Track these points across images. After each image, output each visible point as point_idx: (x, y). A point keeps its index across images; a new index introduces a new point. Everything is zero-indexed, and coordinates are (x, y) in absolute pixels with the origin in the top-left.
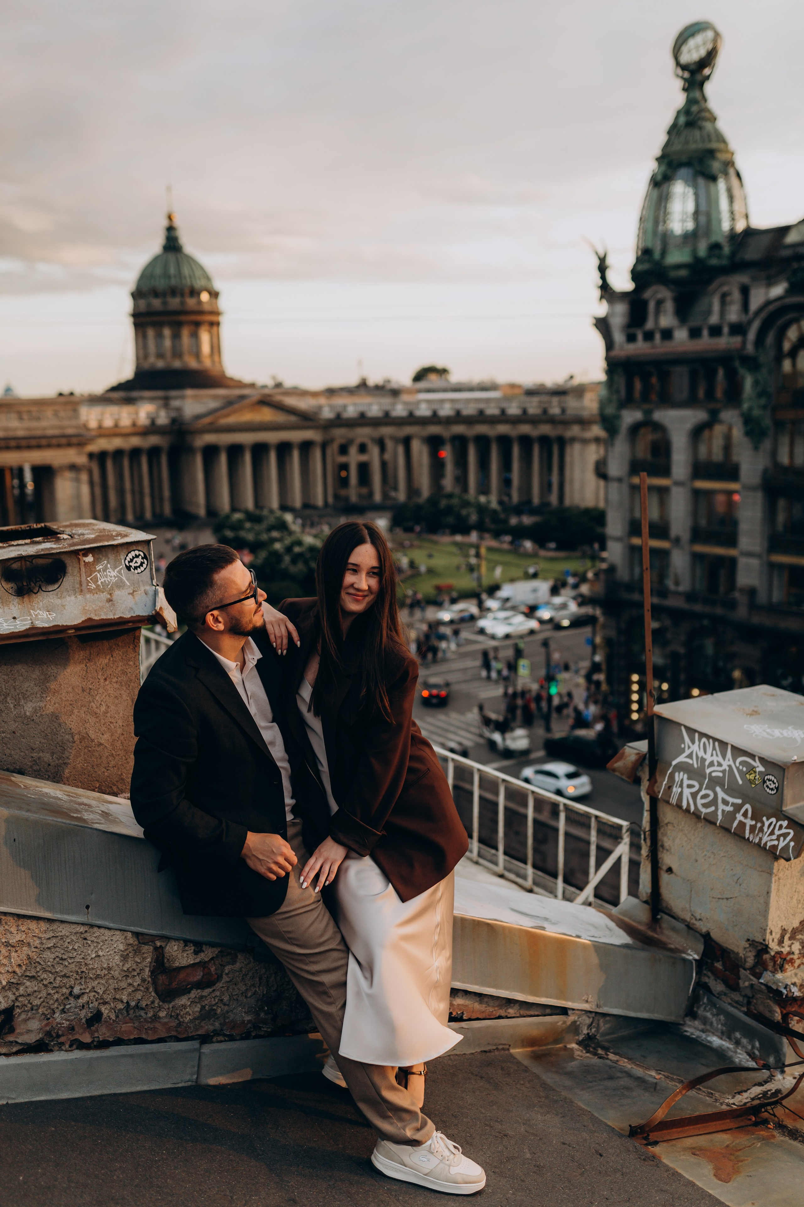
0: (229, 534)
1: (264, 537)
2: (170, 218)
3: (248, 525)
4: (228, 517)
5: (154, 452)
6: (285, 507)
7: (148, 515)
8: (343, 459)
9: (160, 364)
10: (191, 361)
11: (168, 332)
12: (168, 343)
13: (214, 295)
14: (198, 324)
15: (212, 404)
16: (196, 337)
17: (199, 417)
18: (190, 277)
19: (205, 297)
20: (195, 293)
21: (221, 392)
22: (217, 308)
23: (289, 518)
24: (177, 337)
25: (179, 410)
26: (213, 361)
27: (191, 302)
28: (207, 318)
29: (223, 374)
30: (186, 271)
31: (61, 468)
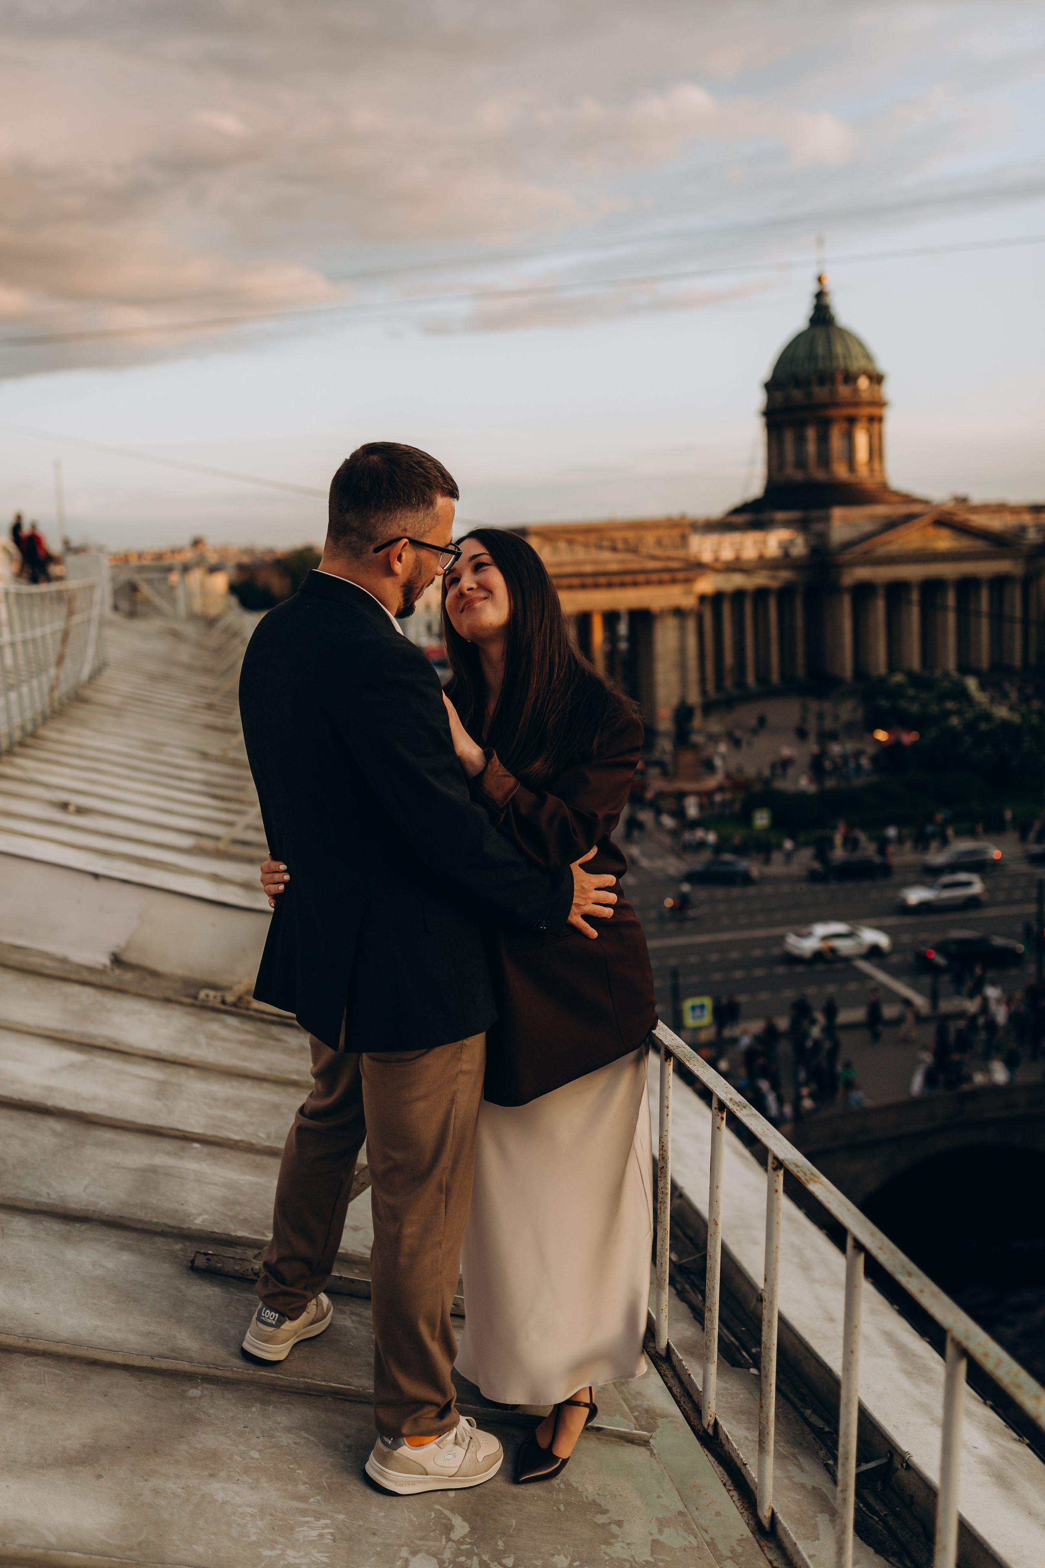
0: (883, 703)
1: (934, 709)
2: (820, 279)
3: (911, 692)
4: (882, 680)
5: (785, 593)
6: (965, 669)
7: (775, 677)
9: (799, 476)
10: (841, 471)
11: (811, 434)
12: (811, 448)
13: (877, 379)
14: (852, 421)
15: (868, 527)
16: (849, 438)
17: (848, 545)
18: (845, 357)
19: (863, 383)
20: (850, 378)
21: (880, 510)
22: (880, 398)
23: (972, 683)
24: (823, 439)
25: (823, 536)
26: (872, 470)
27: (844, 391)
28: (866, 411)
29: (884, 487)
30: (839, 349)
31: (663, 613)
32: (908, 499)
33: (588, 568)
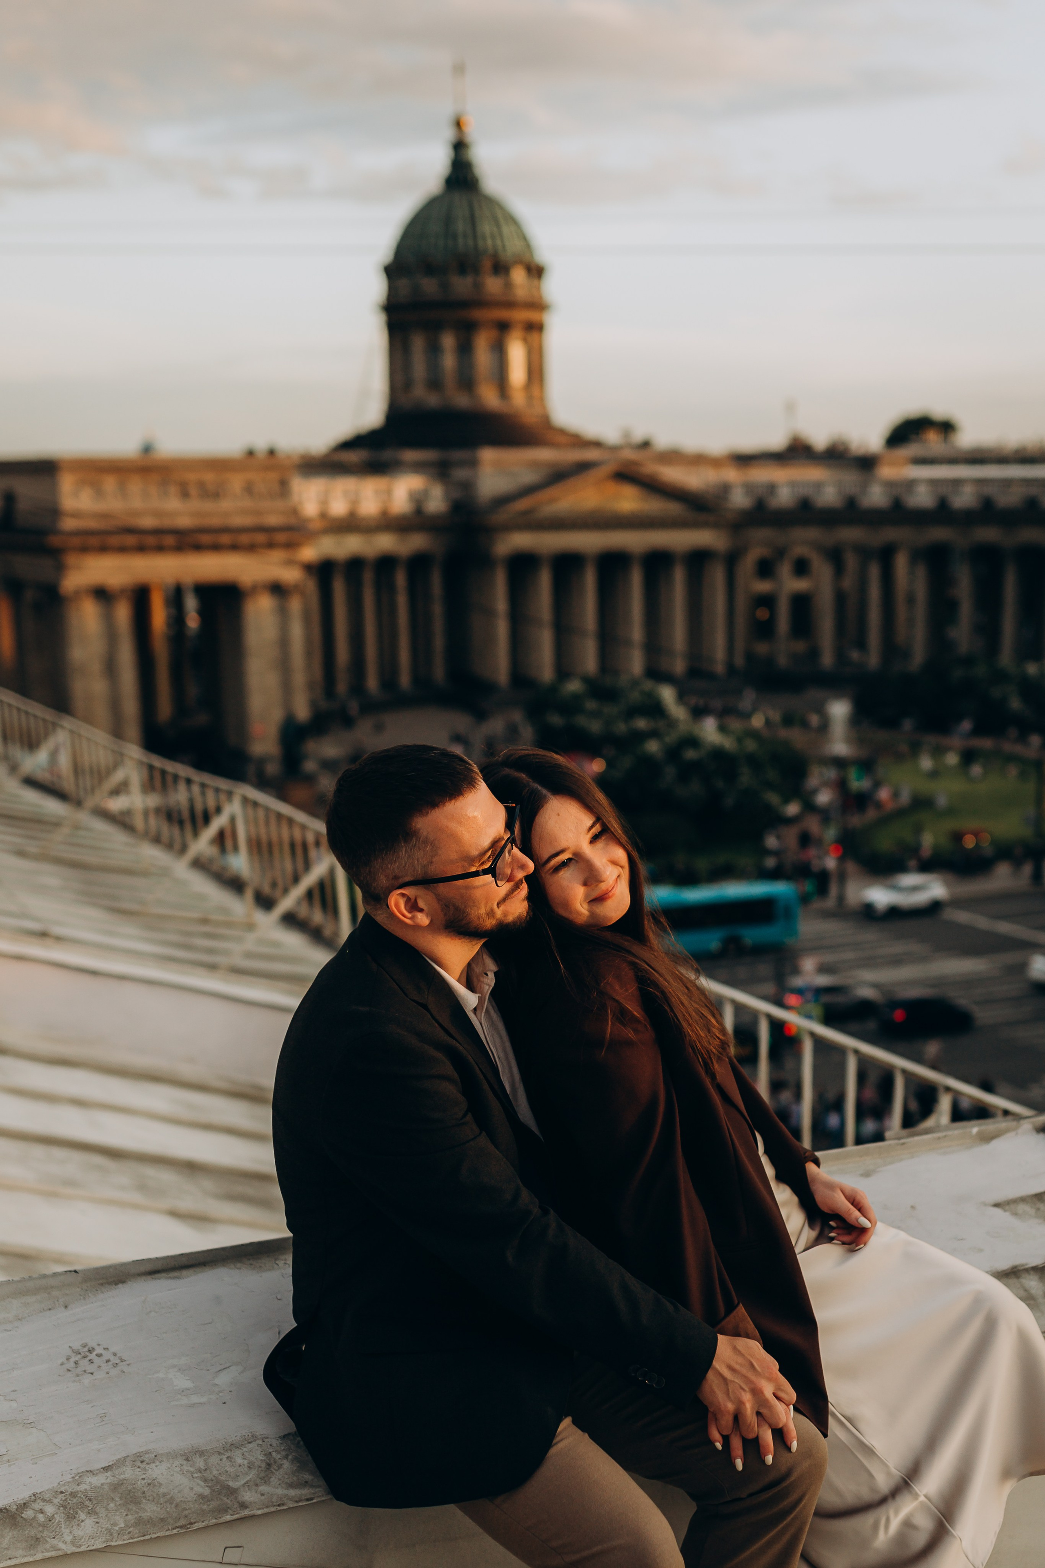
0: (555, 720)
1: (621, 728)
2: (458, 123)
3: (591, 705)
4: (550, 688)
5: (418, 564)
6: (656, 674)
8: (763, 587)
9: (432, 400)
10: (489, 398)
11: (448, 341)
12: (449, 361)
13: (536, 271)
14: (503, 327)
15: (528, 477)
16: (500, 350)
17: (503, 501)
18: (493, 237)
19: (518, 276)
20: (501, 268)
21: (544, 455)
22: (541, 297)
23: (667, 694)
24: (465, 349)
25: (468, 486)
26: (530, 398)
27: (492, 285)
28: (521, 315)
29: (546, 422)
30: (486, 228)
31: (255, 589)
32: (578, 441)
33: (148, 522)
